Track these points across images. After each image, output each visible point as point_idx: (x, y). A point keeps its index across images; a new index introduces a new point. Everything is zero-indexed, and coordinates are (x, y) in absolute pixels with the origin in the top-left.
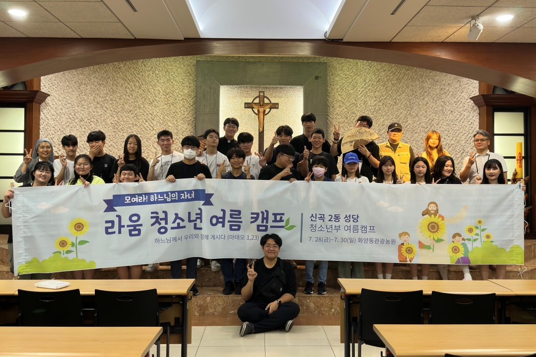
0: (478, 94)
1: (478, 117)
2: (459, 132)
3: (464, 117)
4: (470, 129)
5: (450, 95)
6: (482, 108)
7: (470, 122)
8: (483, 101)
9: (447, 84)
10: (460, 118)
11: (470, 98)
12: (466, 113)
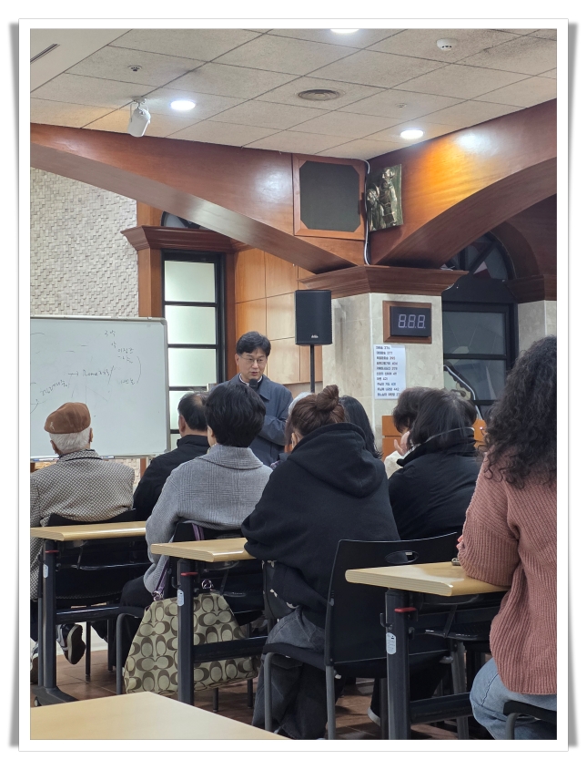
0: (135, 225)
1: (136, 268)
2: (101, 296)
3: (111, 268)
4: (122, 290)
5: (84, 222)
6: (143, 252)
7: (122, 278)
8: (144, 238)
9: (76, 200)
10: (104, 269)
11: (122, 232)
12: (113, 260)
